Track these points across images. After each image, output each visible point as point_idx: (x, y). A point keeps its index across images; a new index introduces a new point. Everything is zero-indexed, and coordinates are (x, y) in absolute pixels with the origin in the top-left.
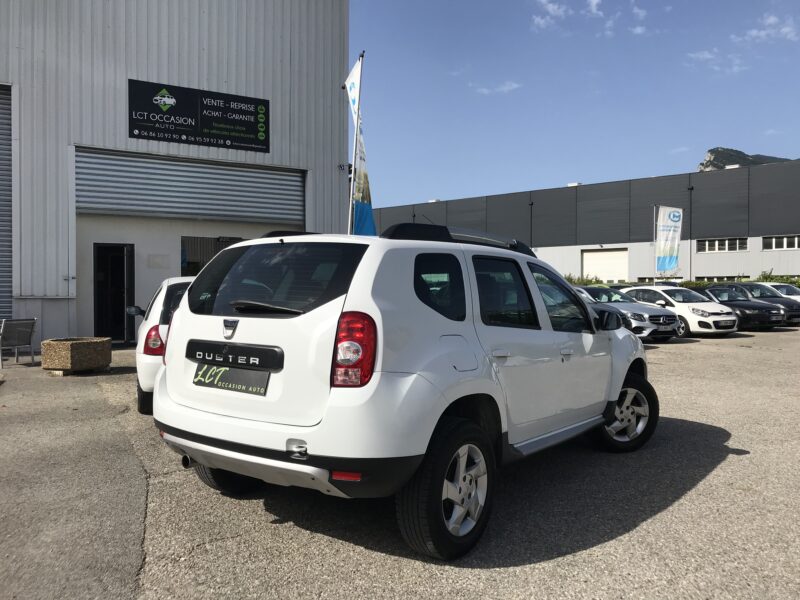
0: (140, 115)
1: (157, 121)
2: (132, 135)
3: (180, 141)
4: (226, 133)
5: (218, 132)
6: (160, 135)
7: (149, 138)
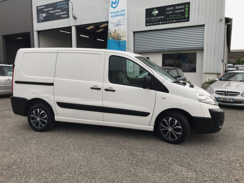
0: (149, 19)
1: (153, 20)
2: (146, 25)
3: (159, 24)
4: (173, 18)
5: (171, 18)
6: (154, 24)
7: (150, 25)
